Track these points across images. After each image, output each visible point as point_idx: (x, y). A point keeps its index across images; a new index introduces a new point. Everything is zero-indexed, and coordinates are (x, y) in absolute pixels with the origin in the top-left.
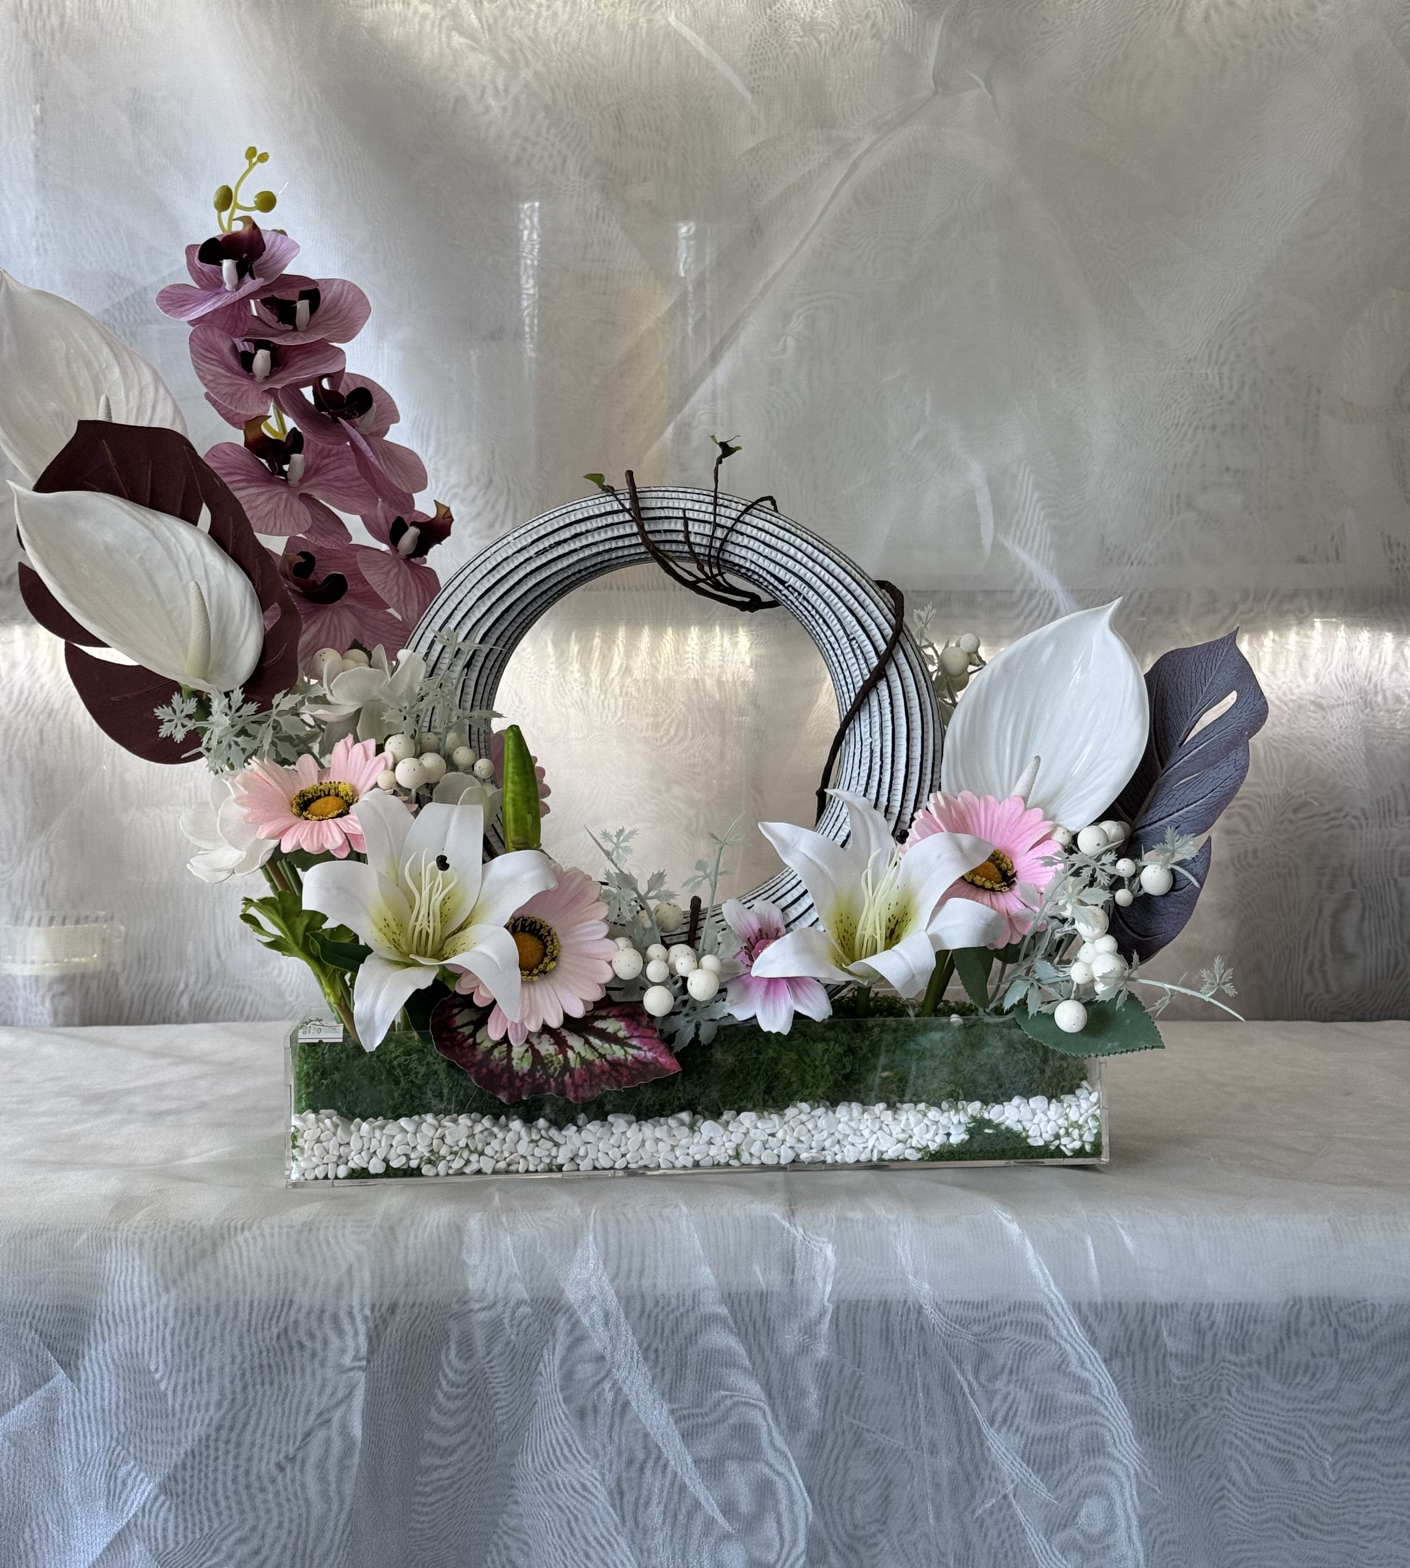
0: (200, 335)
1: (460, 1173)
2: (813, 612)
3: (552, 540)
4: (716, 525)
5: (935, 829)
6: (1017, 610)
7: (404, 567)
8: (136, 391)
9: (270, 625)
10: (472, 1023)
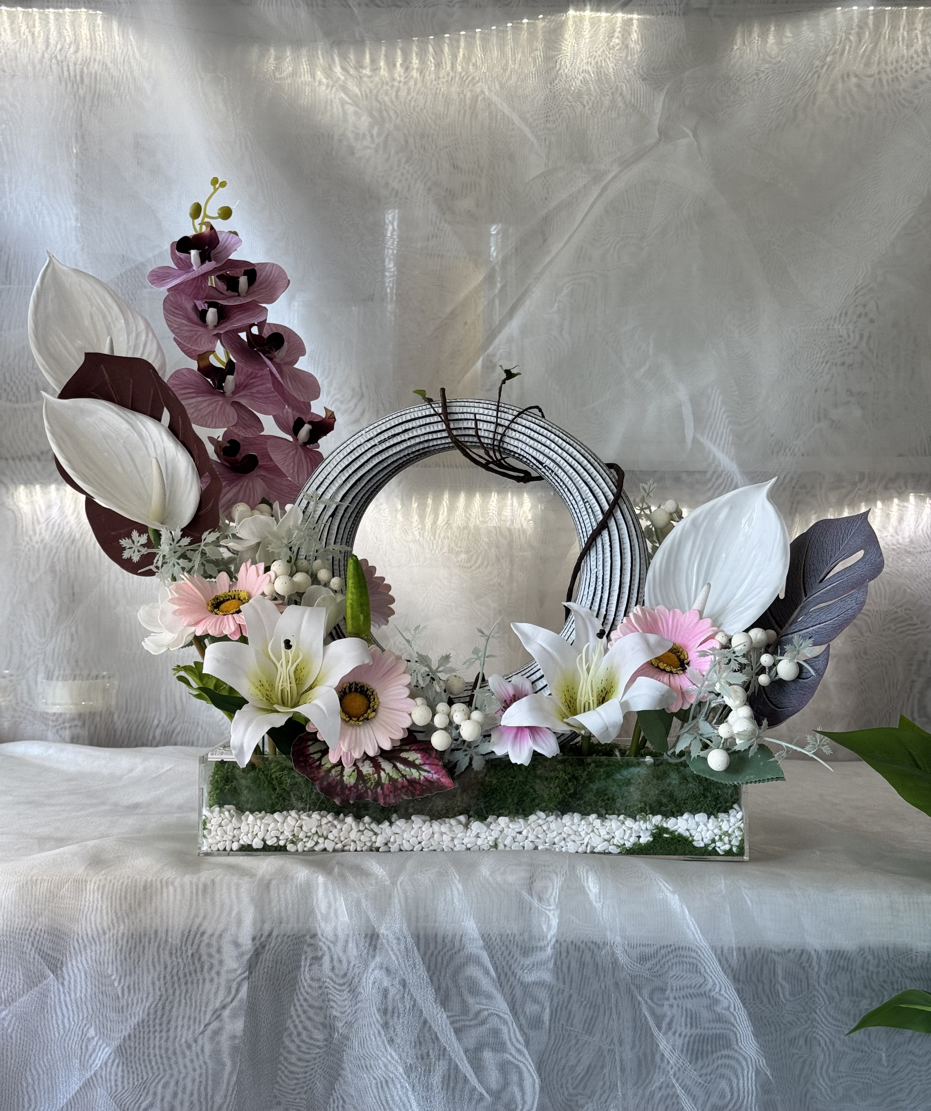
0: (171, 298)
1: (312, 850)
2: (561, 484)
3: (390, 433)
4: (498, 425)
5: (632, 631)
6: (710, 485)
7: (300, 450)
8: (134, 334)
9: (204, 487)
10: (321, 751)
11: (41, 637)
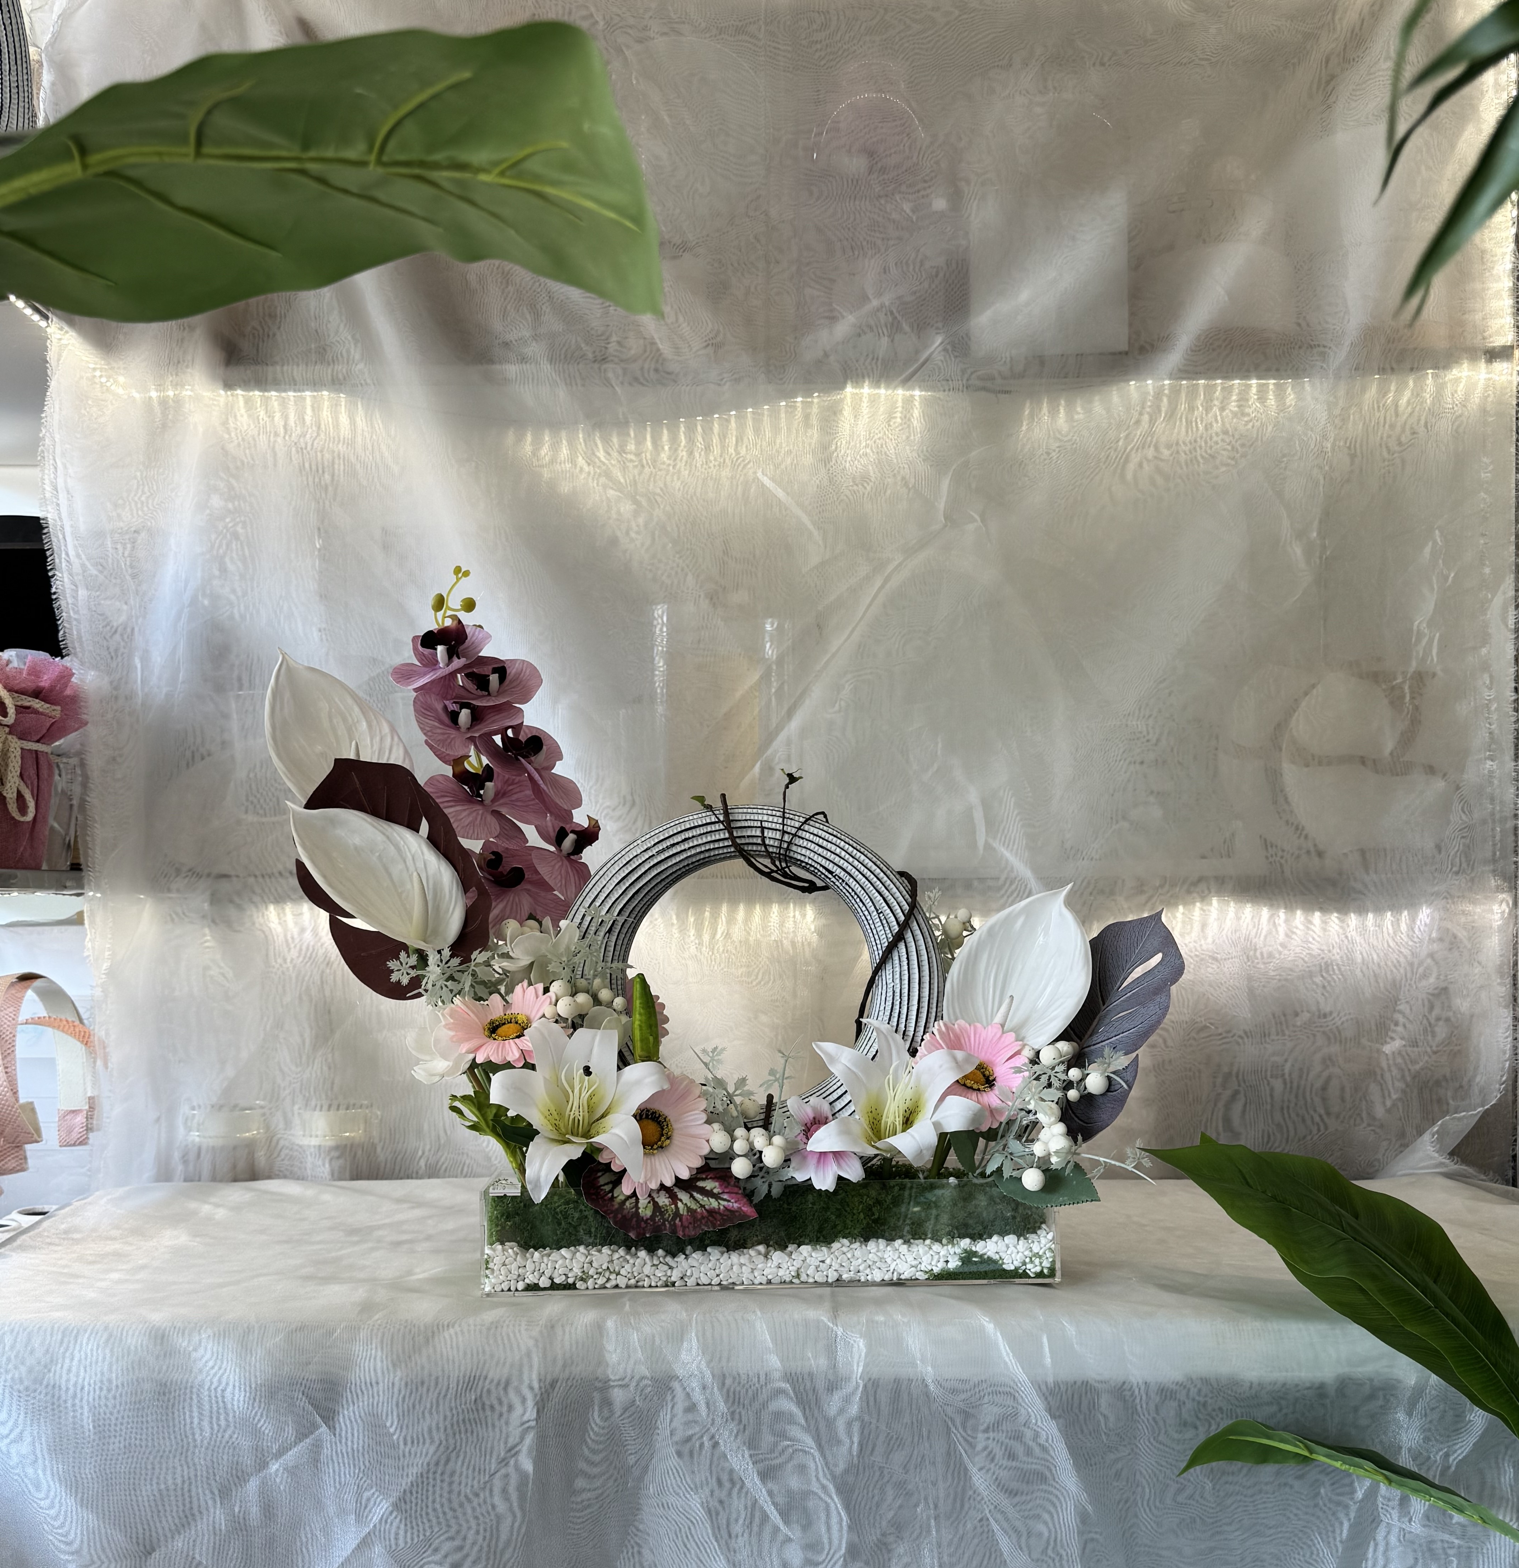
0: (421, 699)
1: (603, 1287)
2: (853, 894)
3: (669, 843)
4: (784, 832)
5: (938, 1047)
6: (1002, 892)
7: (566, 862)
8: (378, 738)
9: (470, 904)
10: (611, 1182)
11: (297, 1066)
